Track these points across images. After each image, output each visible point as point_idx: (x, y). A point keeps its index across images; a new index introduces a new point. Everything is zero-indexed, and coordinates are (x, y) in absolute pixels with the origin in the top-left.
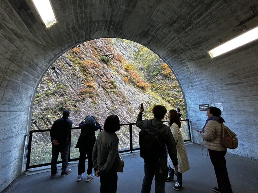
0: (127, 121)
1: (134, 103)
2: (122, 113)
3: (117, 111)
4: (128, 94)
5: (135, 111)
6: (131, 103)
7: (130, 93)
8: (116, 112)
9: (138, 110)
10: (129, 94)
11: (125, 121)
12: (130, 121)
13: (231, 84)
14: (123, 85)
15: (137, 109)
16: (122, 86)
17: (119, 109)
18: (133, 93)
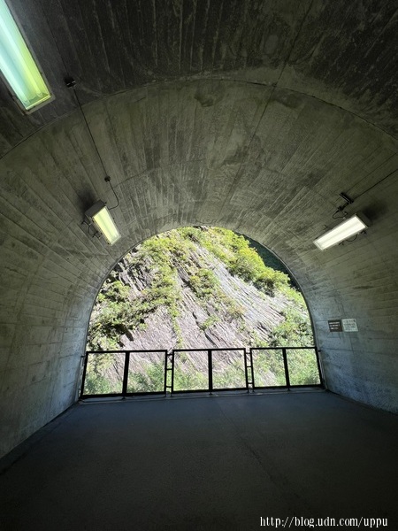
1: (252, 315)
5: (253, 332)
6: (246, 314)
7: (244, 294)
10: (242, 296)
13: (359, 288)
17: (220, 328)
18: (249, 294)
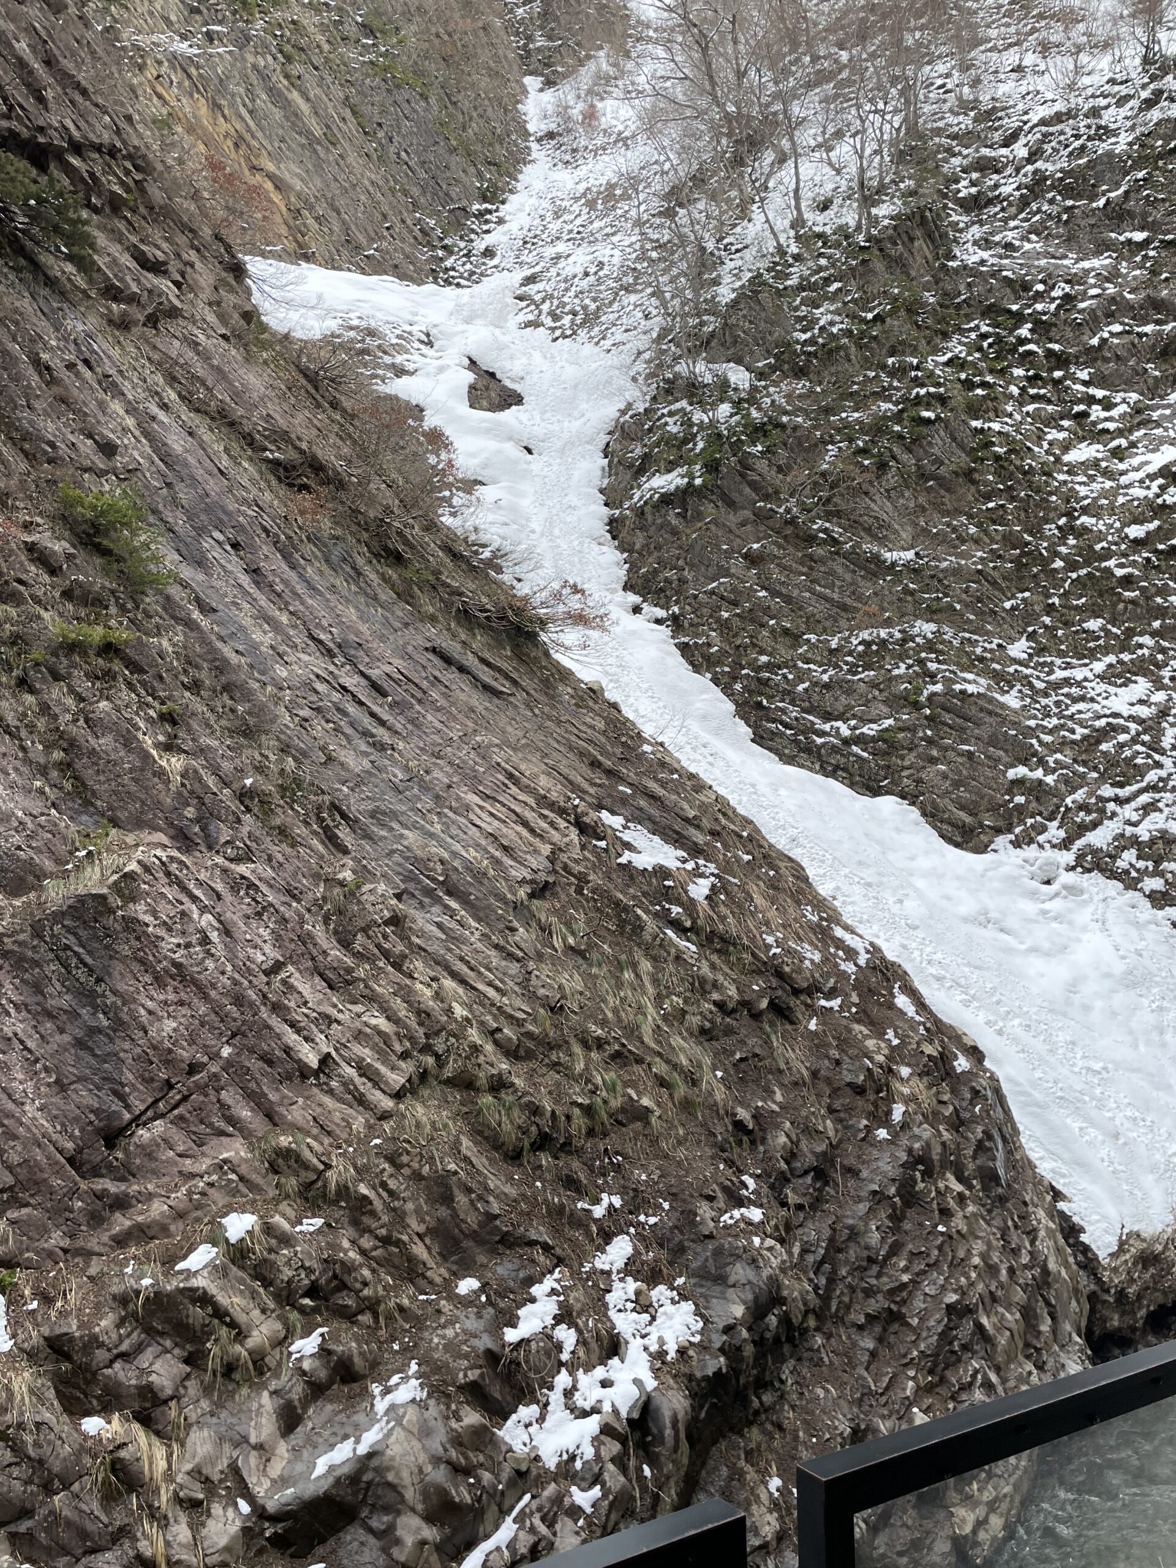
0: (287, 1050)
1: (394, 815)
2: (219, 950)
3: (139, 910)
4: (321, 687)
5: (396, 921)
6: (356, 806)
7: (351, 681)
8: (131, 924)
9: (438, 900)
10: (336, 696)
11: (252, 1051)
12: (325, 1049)
14: (254, 572)
15: (429, 892)
16: (245, 580)
17: (171, 893)
18: (386, 685)
